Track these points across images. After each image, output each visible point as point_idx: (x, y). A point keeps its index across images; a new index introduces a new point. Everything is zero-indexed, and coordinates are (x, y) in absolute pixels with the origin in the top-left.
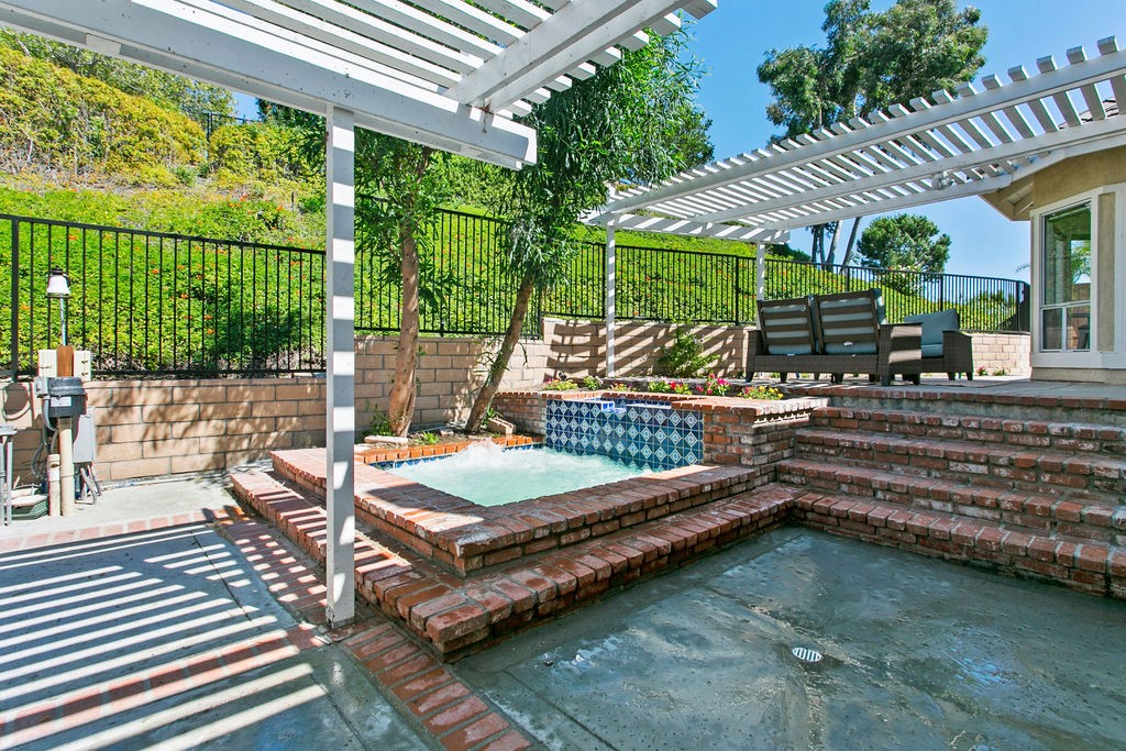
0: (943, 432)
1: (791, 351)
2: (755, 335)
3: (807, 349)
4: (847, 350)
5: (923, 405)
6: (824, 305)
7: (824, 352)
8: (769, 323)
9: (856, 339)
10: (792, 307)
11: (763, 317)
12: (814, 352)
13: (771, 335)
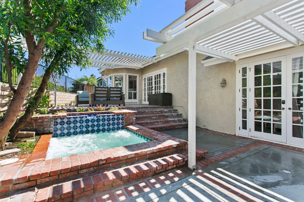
0: (146, 113)
1: (102, 99)
2: (93, 95)
3: (106, 99)
4: (115, 99)
5: (138, 109)
6: (111, 89)
7: (109, 100)
8: (97, 92)
9: (117, 97)
10: (104, 89)
11: (96, 90)
12: (107, 100)
13: (97, 95)
